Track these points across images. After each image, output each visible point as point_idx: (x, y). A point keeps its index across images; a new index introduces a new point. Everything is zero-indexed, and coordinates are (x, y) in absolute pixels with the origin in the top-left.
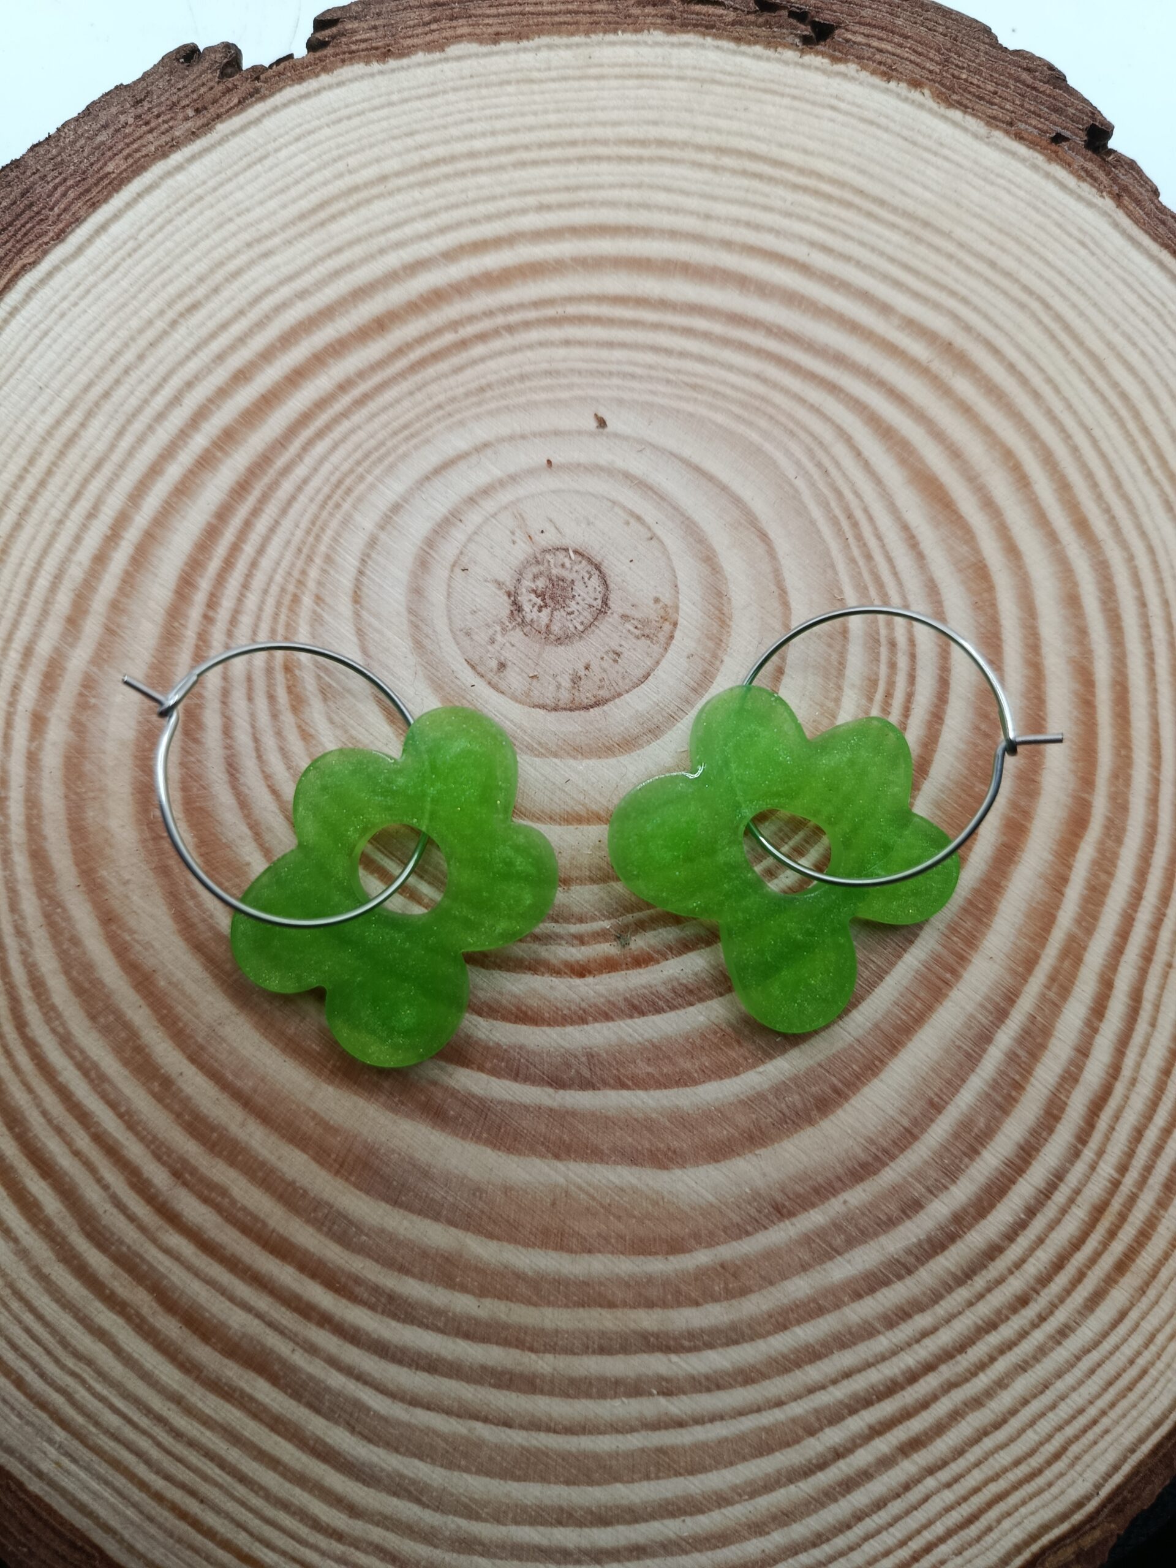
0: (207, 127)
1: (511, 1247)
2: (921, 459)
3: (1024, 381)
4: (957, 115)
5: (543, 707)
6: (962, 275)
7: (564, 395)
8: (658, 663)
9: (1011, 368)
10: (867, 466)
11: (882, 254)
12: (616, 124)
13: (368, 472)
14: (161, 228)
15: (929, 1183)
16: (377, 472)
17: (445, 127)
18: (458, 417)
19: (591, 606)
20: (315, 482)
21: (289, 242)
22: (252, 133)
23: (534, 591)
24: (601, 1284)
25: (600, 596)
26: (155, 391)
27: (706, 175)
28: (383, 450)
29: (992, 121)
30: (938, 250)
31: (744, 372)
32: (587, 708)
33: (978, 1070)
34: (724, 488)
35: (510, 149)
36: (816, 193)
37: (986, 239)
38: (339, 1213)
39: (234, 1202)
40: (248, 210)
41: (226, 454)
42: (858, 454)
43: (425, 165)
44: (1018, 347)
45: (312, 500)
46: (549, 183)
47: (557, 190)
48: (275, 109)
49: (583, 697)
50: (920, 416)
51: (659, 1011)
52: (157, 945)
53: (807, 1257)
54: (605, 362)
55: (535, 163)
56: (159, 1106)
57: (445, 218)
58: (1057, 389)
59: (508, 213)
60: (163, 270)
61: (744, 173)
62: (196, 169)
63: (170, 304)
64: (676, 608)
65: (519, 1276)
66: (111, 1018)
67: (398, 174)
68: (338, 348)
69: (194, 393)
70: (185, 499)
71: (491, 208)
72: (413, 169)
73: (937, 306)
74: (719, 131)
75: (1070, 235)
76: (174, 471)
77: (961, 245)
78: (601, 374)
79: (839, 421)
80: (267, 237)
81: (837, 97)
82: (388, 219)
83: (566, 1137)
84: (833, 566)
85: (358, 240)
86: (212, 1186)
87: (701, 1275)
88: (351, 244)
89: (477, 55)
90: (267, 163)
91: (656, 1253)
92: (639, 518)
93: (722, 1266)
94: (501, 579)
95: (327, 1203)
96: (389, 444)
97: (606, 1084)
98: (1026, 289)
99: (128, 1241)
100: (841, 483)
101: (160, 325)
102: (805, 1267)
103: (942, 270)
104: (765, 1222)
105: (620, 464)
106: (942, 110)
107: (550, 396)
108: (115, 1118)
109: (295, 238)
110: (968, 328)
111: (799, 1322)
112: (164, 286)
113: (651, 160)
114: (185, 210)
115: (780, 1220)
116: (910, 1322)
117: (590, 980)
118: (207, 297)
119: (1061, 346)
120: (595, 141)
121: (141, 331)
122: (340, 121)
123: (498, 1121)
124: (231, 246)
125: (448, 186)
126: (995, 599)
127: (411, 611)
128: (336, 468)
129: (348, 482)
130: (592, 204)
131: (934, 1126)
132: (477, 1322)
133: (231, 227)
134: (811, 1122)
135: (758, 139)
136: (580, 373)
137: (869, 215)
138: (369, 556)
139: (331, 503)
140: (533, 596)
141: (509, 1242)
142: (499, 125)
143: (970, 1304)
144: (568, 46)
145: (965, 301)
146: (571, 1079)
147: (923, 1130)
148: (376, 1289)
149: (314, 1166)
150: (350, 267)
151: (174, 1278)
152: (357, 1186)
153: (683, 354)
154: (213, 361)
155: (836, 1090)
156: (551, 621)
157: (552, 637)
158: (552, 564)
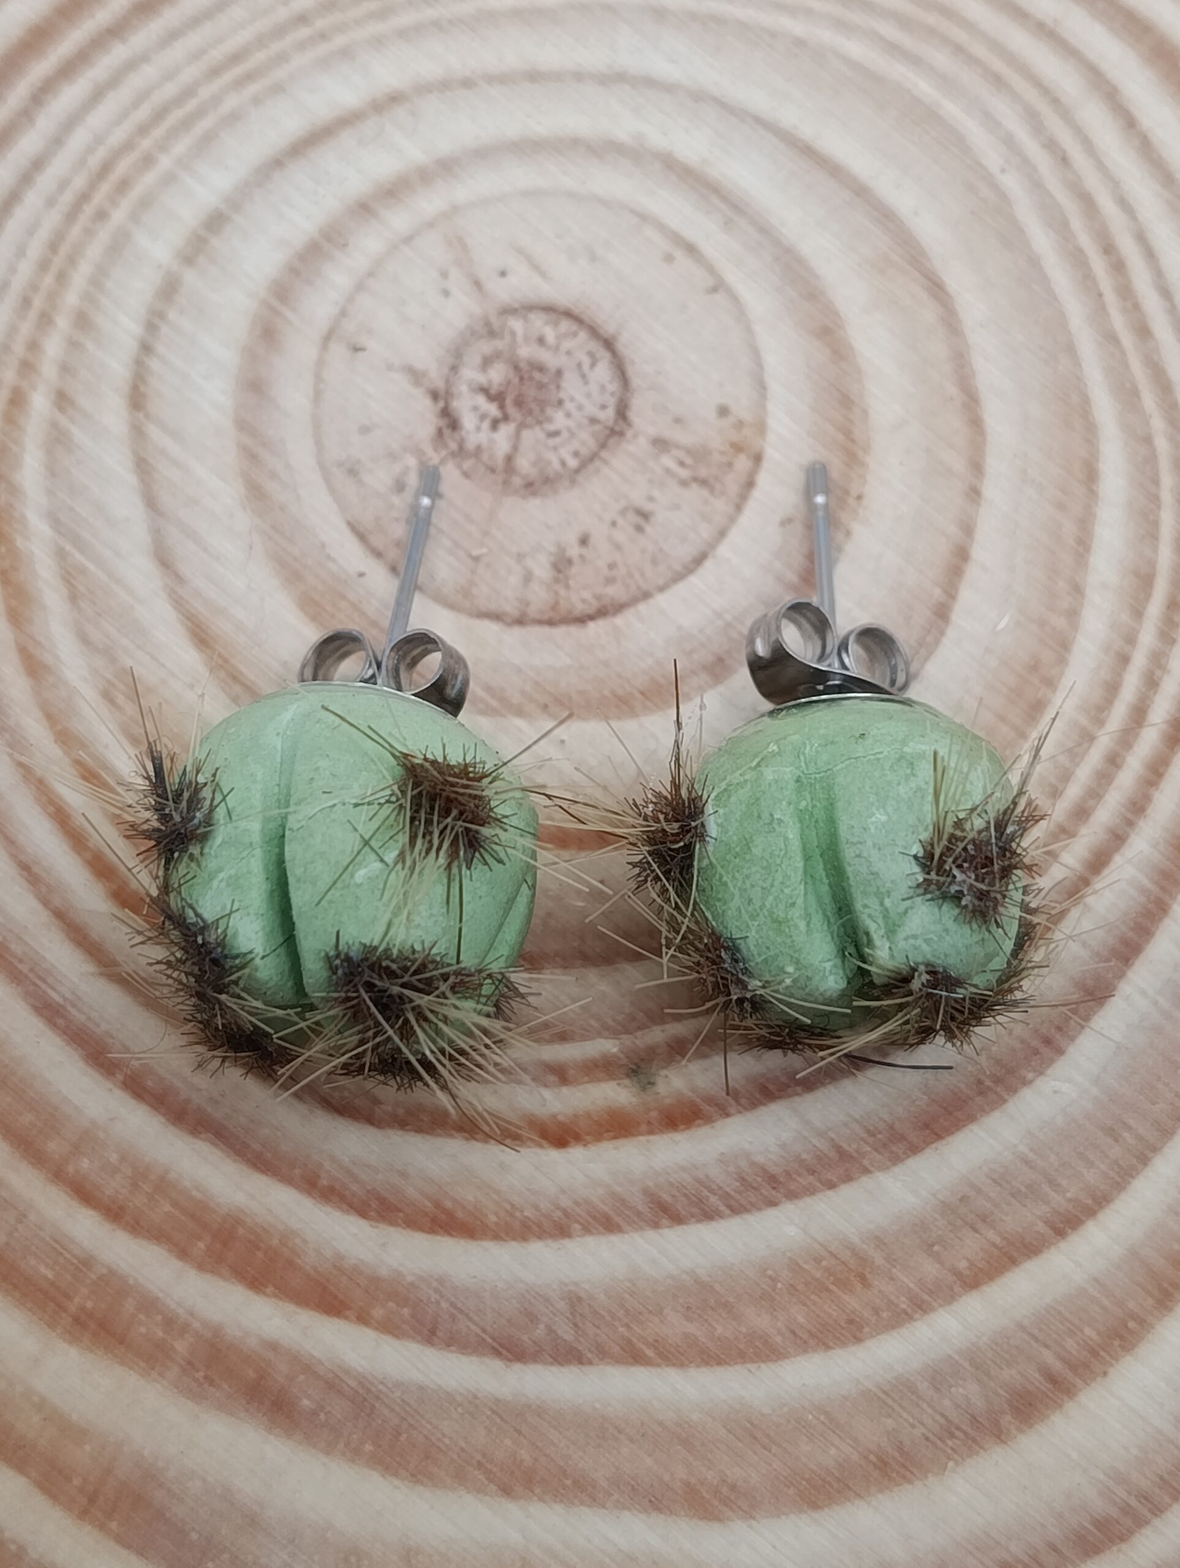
5: (497, 617)
8: (722, 534)
13: (163, 146)
16: (180, 147)
19: (593, 421)
20: (58, 167)
23: (485, 391)
25: (612, 402)
28: (191, 105)
32: (582, 620)
34: (860, 192)
42: (1129, 122)
45: (51, 202)
49: (574, 598)
51: (709, 1215)
64: (761, 427)
79: (1093, 57)
83: (525, 1455)
84: (1071, 349)
92: (691, 249)
94: (419, 365)
96: (205, 92)
97: (603, 1354)
100: (1092, 181)
105: (656, 139)
117: (576, 1152)
123: (394, 1420)
127: (243, 426)
128: (99, 140)
129: (122, 167)
134: (1000, 1435)
138: (162, 315)
139: (89, 210)
140: (481, 400)
146: (536, 1344)
149: (39, 1501)
155: (1052, 1379)
156: (515, 448)
157: (517, 481)
158: (520, 338)
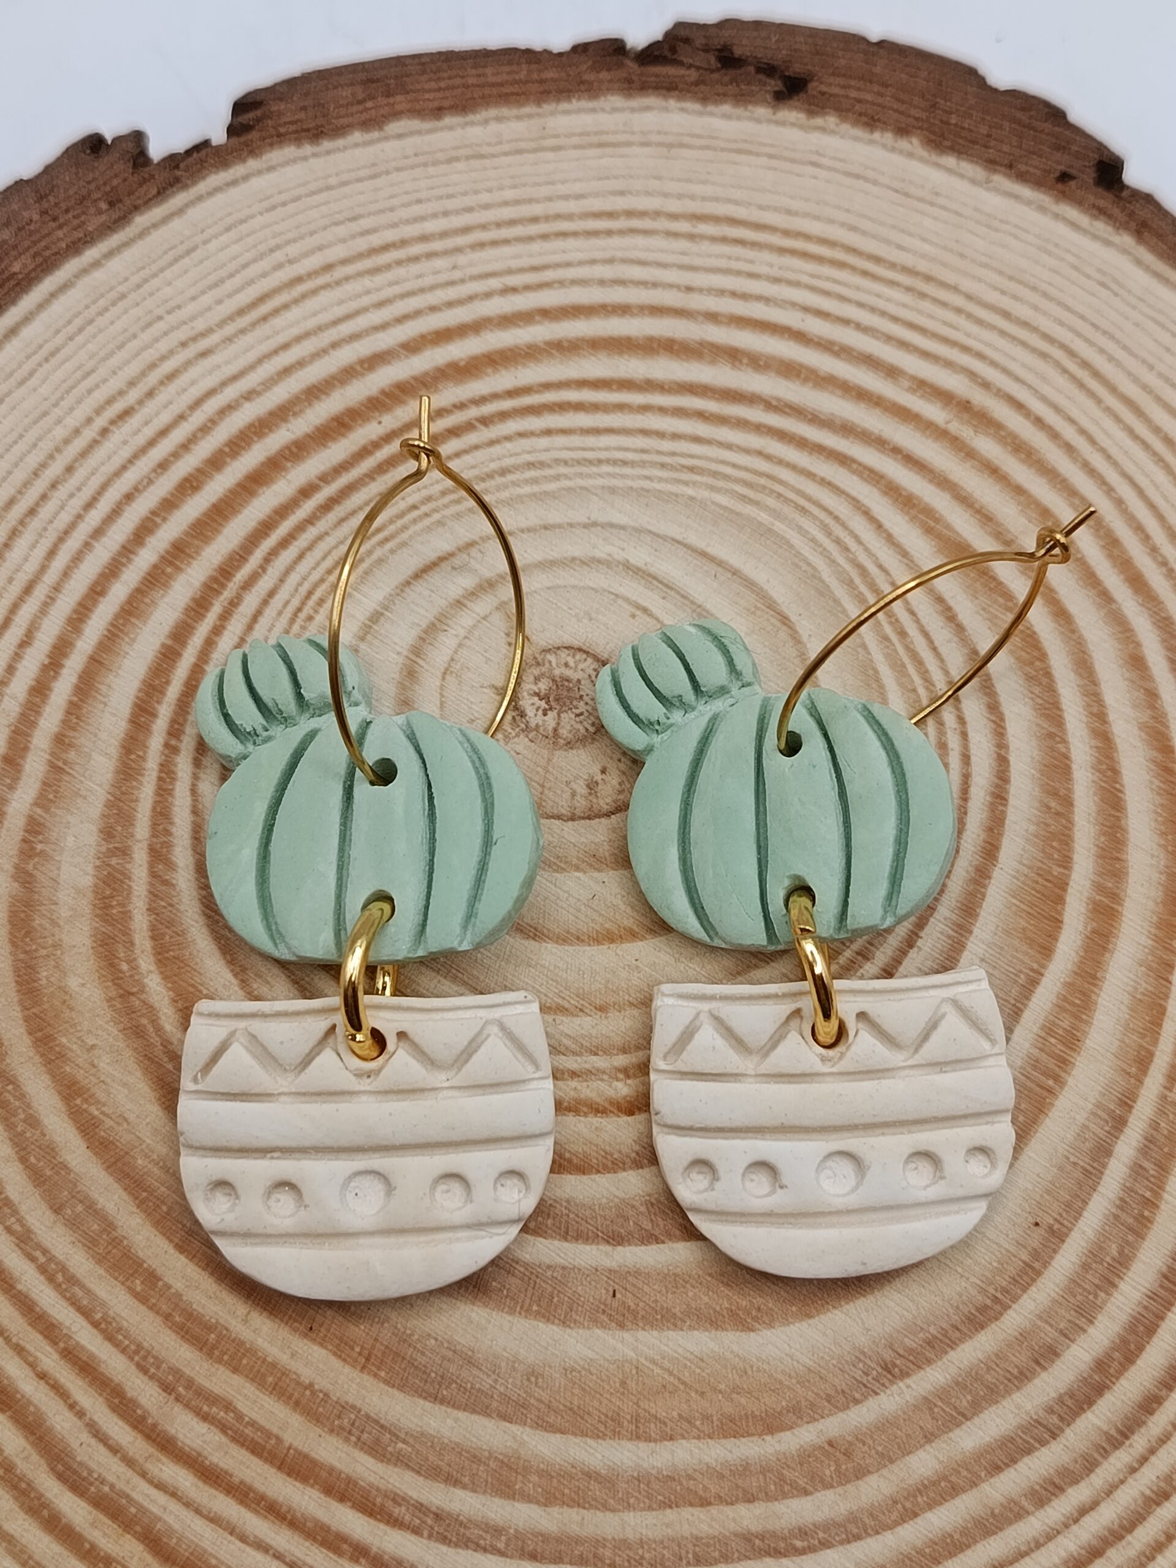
0: (122, 220)
1: (577, 1440)
2: (948, 527)
3: (1054, 435)
4: (950, 161)
5: (558, 817)
6: (974, 329)
7: (552, 486)
9: (1039, 422)
10: (890, 539)
11: (883, 314)
12: (579, 197)
14: (81, 330)
15: (1062, 1326)
17: (392, 209)
18: (436, 516)
21: (229, 340)
22: (176, 224)
23: (537, 694)
24: (690, 1477)
26: (89, 505)
27: (683, 244)
29: (991, 164)
30: (944, 304)
31: (747, 451)
32: (608, 815)
33: (1100, 1188)
34: (735, 573)
35: (466, 230)
36: (805, 255)
37: (996, 289)
38: (368, 1416)
39: (240, 1417)
40: (179, 307)
41: (179, 569)
42: (879, 526)
43: (373, 251)
44: (1044, 399)
45: (280, 613)
46: (514, 264)
47: (522, 270)
48: (200, 198)
49: (601, 802)
50: (943, 482)
52: (132, 1117)
53: (929, 1425)
54: (592, 449)
55: (494, 243)
56: (143, 1308)
57: (401, 307)
58: (1092, 441)
59: (471, 298)
60: (88, 374)
61: (724, 240)
62: (115, 265)
63: (98, 411)
65: (591, 1475)
66: (80, 1208)
67: (344, 262)
68: (297, 451)
69: (134, 505)
70: (133, 620)
71: (452, 293)
72: (360, 256)
73: (948, 364)
74: (693, 197)
75: (1088, 277)
76: (119, 592)
77: (969, 297)
78: (590, 462)
79: (854, 493)
80: (203, 335)
81: (817, 153)
82: (339, 311)
85: (307, 335)
86: (214, 1400)
87: (805, 1457)
88: (298, 339)
89: (419, 132)
90: (196, 255)
91: (753, 1435)
92: (645, 610)
93: (830, 1443)
95: (353, 1407)
98: (1046, 337)
99: (111, 1478)
100: (863, 559)
101: (89, 434)
102: (929, 1438)
103: (951, 326)
104: (876, 1386)
105: (619, 555)
106: (934, 157)
107: (536, 488)
108: (89, 1327)
109: (235, 335)
110: (986, 385)
111: (930, 1506)
112: (90, 392)
113: (621, 232)
114: (106, 309)
115: (892, 1383)
116: (1062, 1498)
118: (141, 402)
119: (1092, 394)
120: (558, 217)
121: (67, 441)
122: (274, 208)
123: (550, 1289)
124: (163, 346)
125: (401, 272)
126: (1049, 667)
130: (561, 283)
131: (1058, 1257)
132: (545, 1537)
133: (161, 326)
135: (736, 203)
136: (566, 463)
137: (865, 273)
139: (302, 615)
140: (536, 699)
141: (575, 1435)
142: (450, 204)
143: (1133, 1470)
144: (519, 118)
145: (980, 356)
146: (630, 1233)
147: (1046, 1265)
148: (420, 1508)
149: (335, 1363)
150: (301, 364)
151: (170, 1520)
152: (386, 1382)
153: (676, 436)
154: (154, 471)
156: (558, 724)
157: (562, 741)
158: (554, 664)
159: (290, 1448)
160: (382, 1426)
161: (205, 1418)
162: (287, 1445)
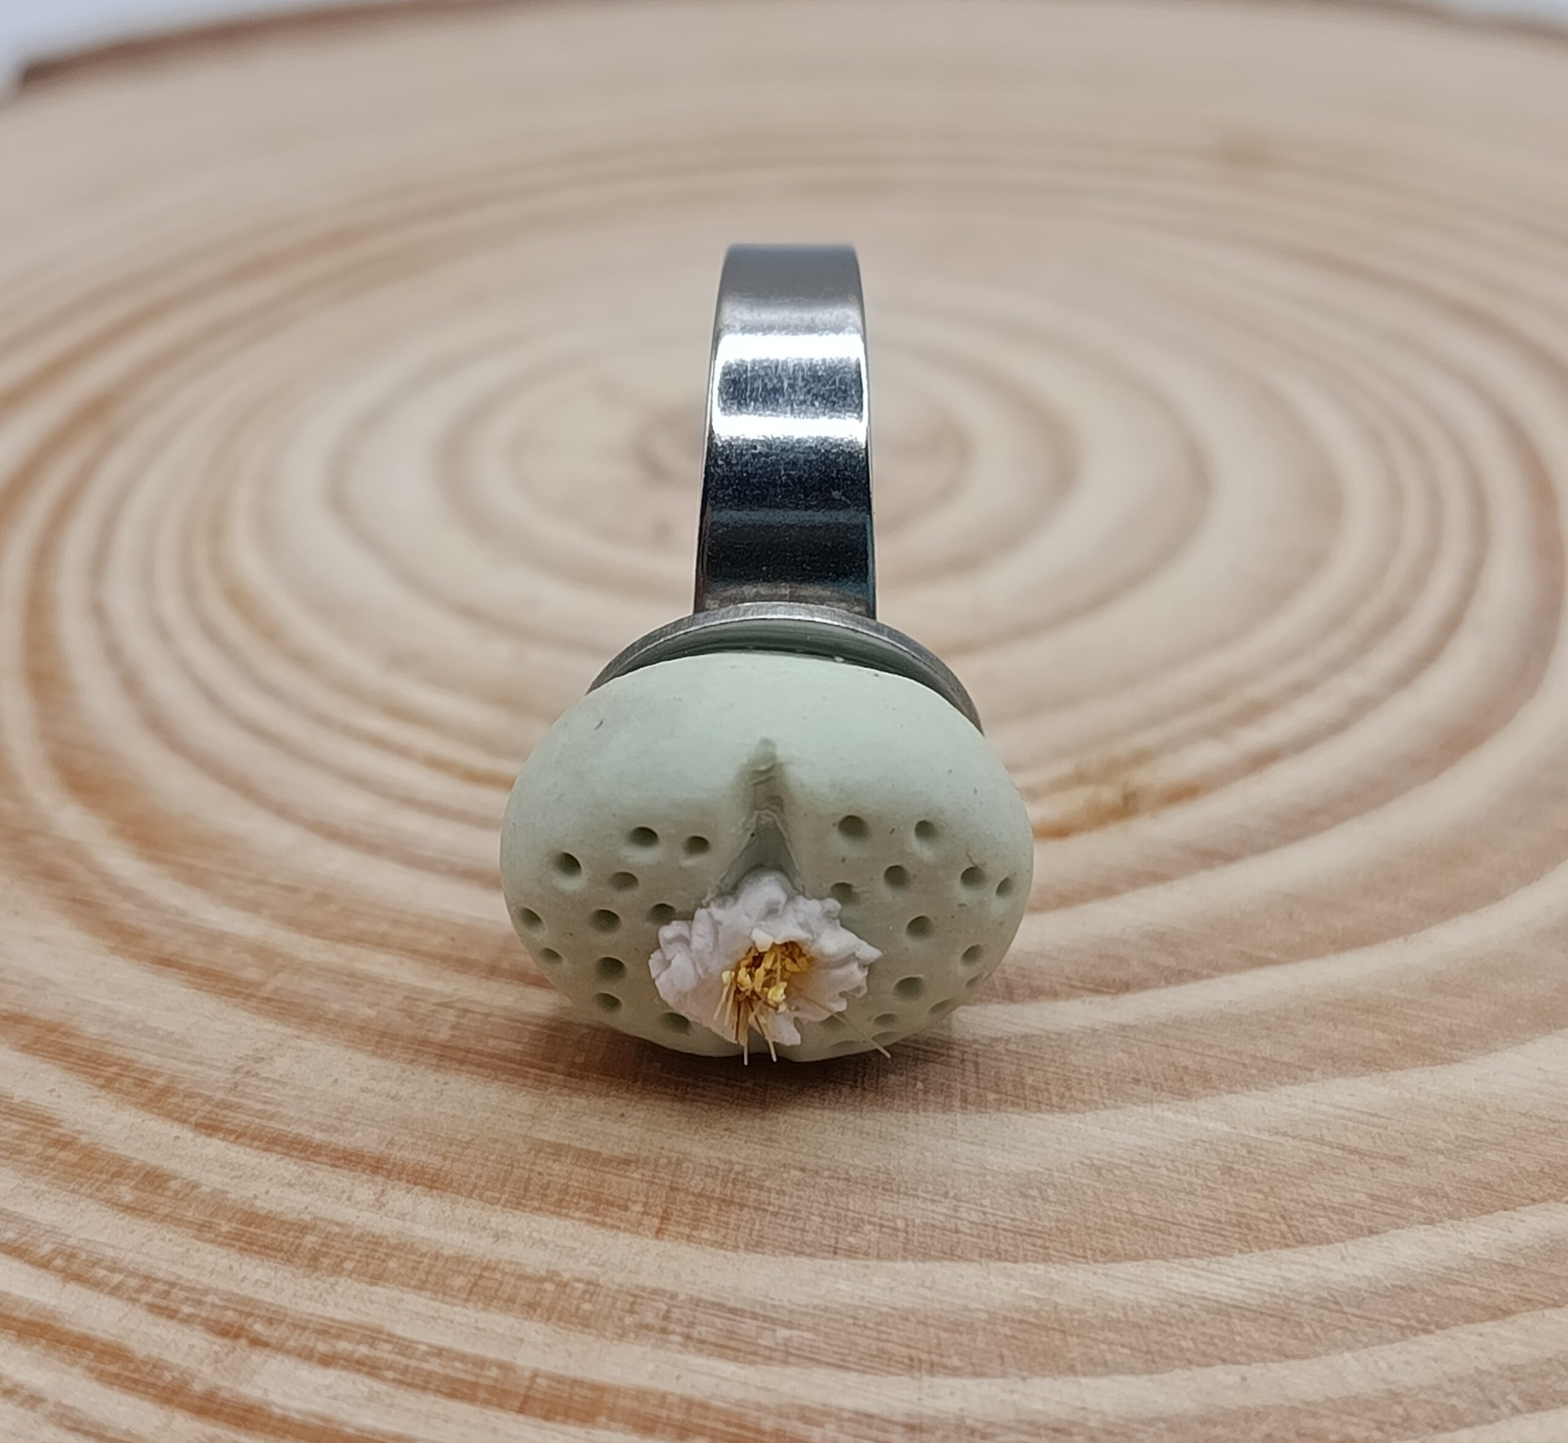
159: (535, 1375)
160: (733, 1311)
161: (327, 1361)
162: (527, 1374)
